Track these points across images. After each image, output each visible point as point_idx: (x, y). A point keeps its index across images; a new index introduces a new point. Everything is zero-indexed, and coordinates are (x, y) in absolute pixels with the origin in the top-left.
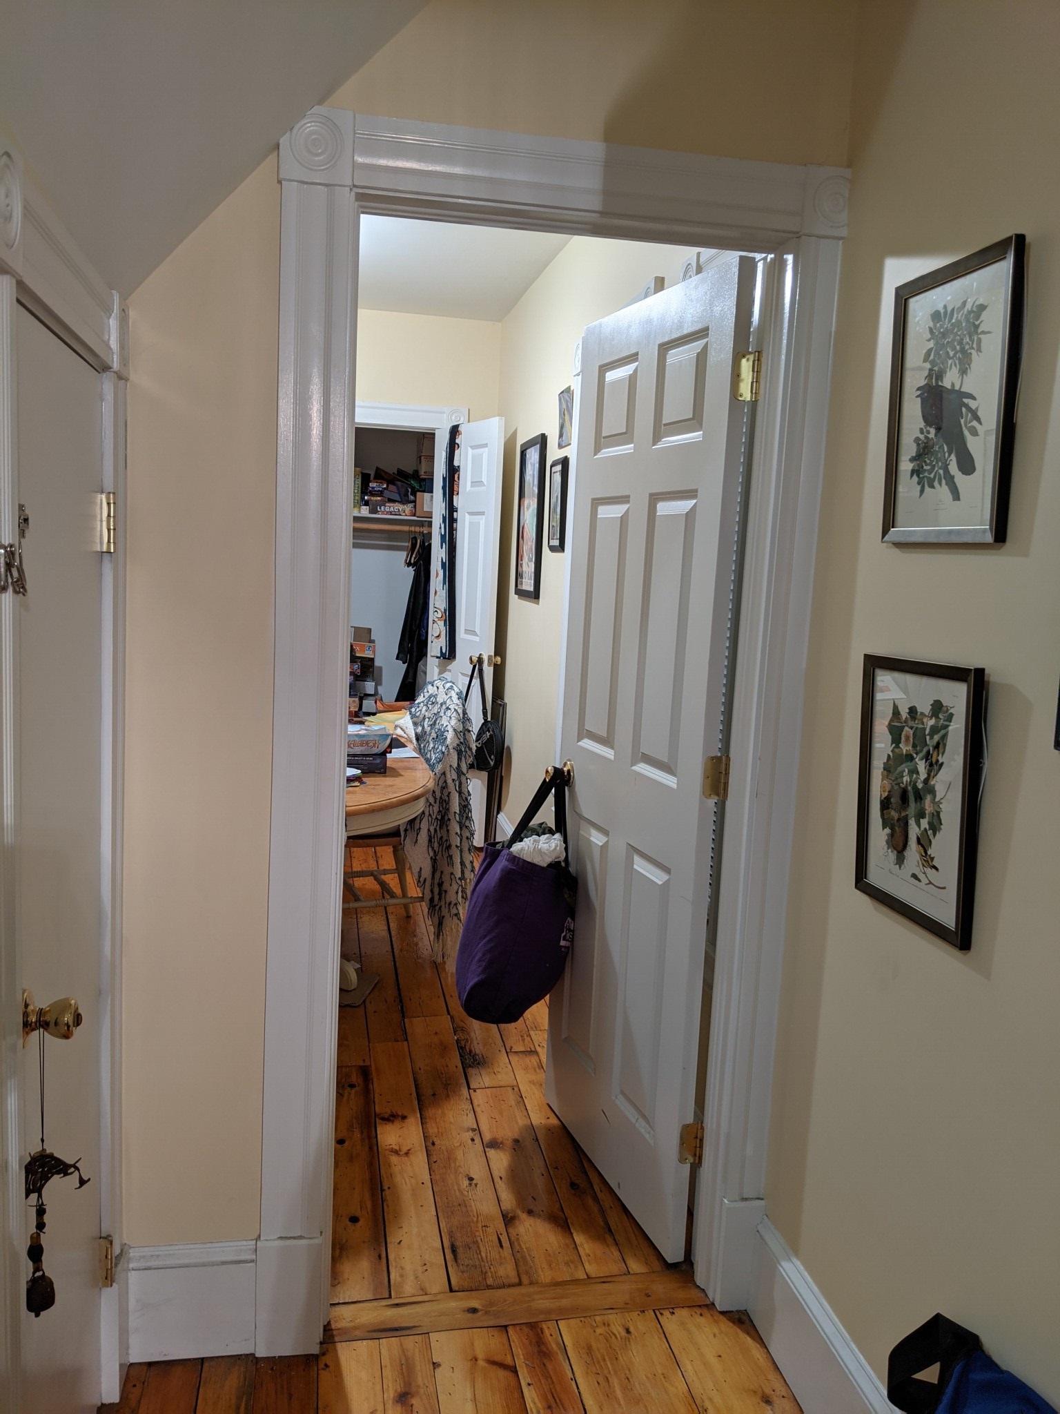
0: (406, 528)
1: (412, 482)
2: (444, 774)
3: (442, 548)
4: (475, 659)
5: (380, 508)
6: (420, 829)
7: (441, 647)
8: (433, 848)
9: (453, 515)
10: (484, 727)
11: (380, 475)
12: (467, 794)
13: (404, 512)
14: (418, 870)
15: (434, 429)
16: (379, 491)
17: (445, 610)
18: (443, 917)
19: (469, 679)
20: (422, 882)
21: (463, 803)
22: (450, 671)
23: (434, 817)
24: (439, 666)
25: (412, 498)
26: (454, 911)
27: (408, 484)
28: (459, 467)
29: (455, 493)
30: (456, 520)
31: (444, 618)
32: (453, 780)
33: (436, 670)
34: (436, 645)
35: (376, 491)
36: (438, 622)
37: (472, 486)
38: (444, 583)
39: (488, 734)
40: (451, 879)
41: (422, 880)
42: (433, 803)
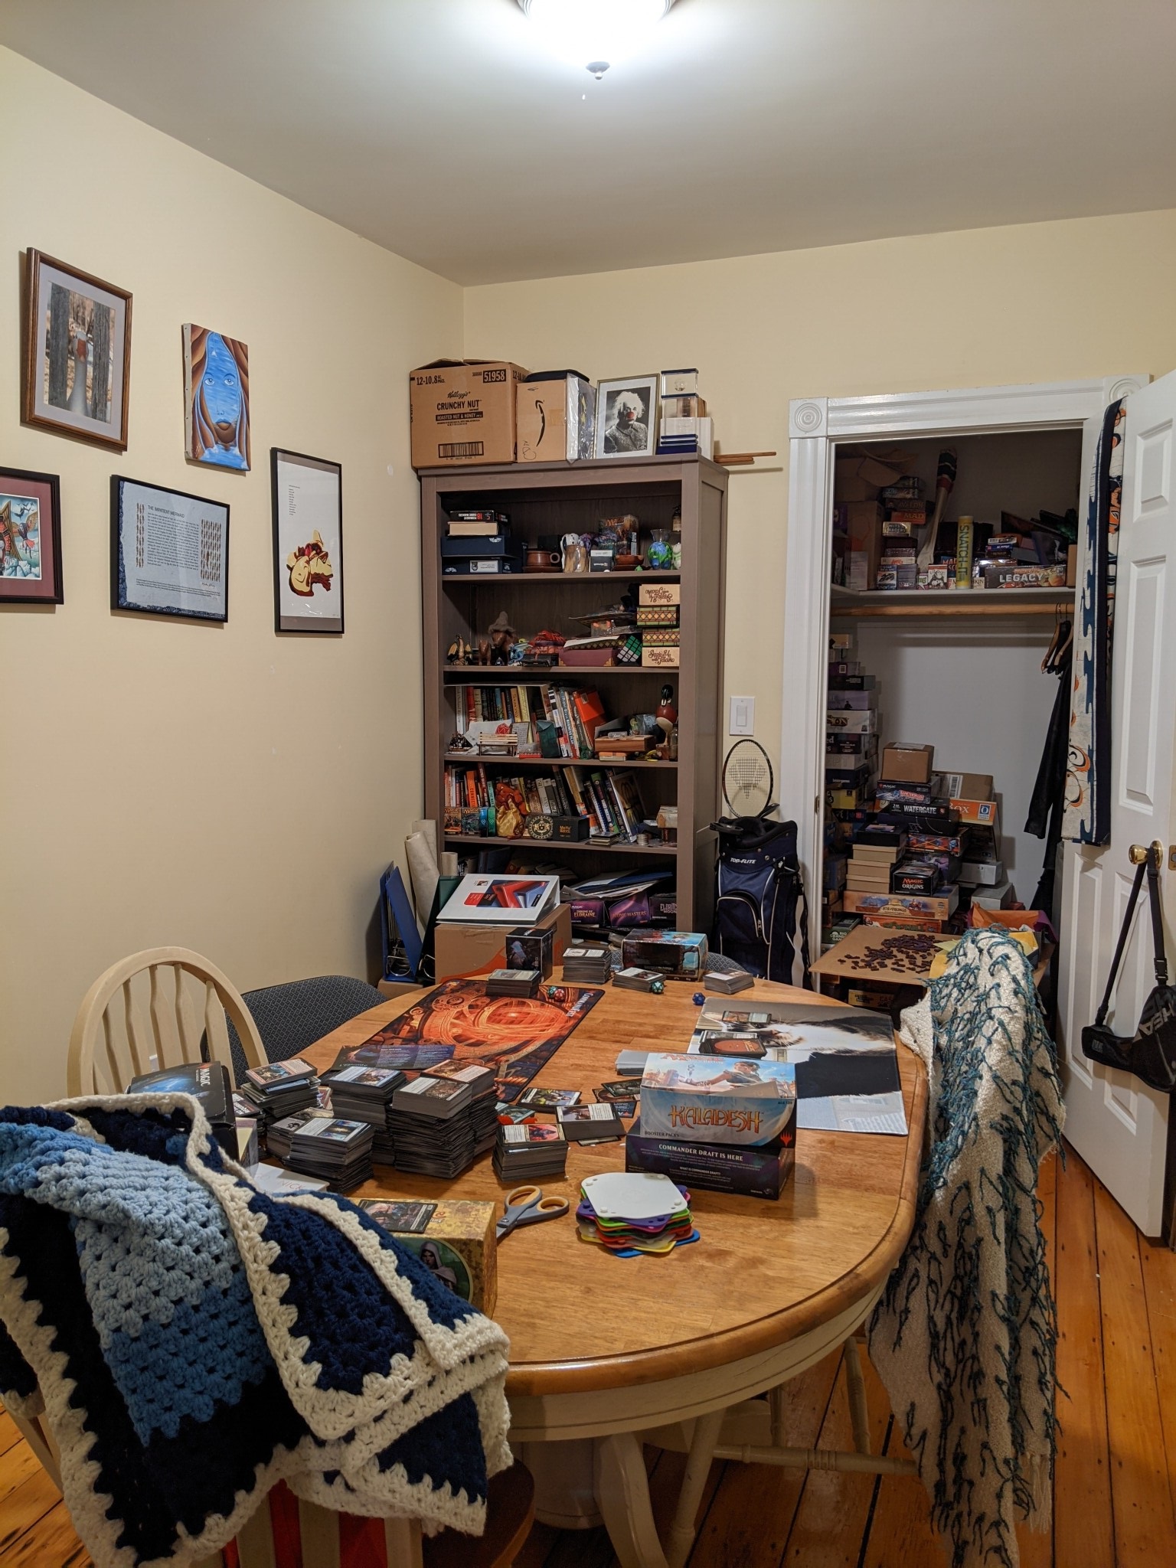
0: (1051, 608)
1: (1063, 530)
2: (967, 1186)
3: (1085, 634)
4: (1140, 853)
5: (1005, 578)
6: (907, 1311)
7: (1082, 822)
8: (942, 1365)
9: (1106, 570)
10: (1157, 996)
11: (1010, 526)
12: (1034, 1241)
13: (1047, 581)
14: (907, 1408)
15: (1080, 422)
16: (1005, 549)
17: (1091, 751)
18: (966, 1543)
19: (1131, 887)
20: (916, 1439)
21: (1023, 1263)
22: (1100, 867)
23: (943, 1291)
24: (1083, 854)
25: (1061, 555)
26: (992, 1539)
27: (1054, 533)
28: (1119, 478)
29: (1112, 528)
30: (1114, 580)
31: (1088, 765)
32: (989, 1210)
33: (1079, 862)
34: (1076, 817)
35: (998, 551)
36: (1078, 774)
37: (1144, 510)
38: (1089, 700)
39: (1166, 1014)
40: (984, 1461)
41: (916, 1432)
42: (939, 1253)
